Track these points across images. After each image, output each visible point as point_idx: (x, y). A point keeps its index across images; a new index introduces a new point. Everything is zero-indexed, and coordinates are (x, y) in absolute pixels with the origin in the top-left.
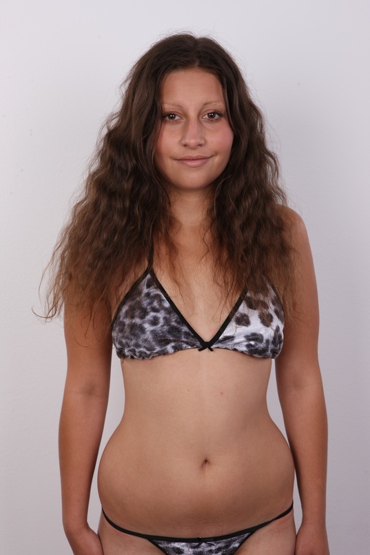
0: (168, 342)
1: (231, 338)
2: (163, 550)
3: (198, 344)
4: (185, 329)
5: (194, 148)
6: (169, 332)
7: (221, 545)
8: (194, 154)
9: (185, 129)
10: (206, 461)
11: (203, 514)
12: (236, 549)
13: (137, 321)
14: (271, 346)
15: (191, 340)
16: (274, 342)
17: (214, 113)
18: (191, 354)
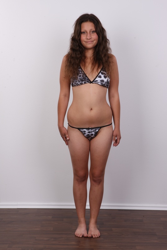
0: (83, 81)
1: (97, 81)
2: (81, 132)
3: (89, 81)
4: (87, 78)
5: (89, 39)
6: (83, 78)
7: (94, 130)
8: (89, 40)
9: (87, 35)
10: (91, 109)
11: (91, 121)
12: (98, 132)
13: (76, 76)
14: (106, 84)
15: (88, 80)
16: (107, 83)
17: (94, 31)
18: (88, 84)
